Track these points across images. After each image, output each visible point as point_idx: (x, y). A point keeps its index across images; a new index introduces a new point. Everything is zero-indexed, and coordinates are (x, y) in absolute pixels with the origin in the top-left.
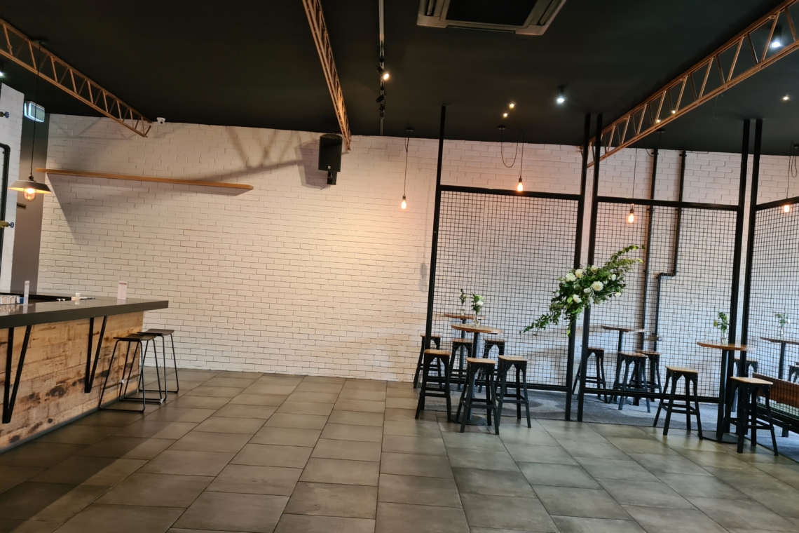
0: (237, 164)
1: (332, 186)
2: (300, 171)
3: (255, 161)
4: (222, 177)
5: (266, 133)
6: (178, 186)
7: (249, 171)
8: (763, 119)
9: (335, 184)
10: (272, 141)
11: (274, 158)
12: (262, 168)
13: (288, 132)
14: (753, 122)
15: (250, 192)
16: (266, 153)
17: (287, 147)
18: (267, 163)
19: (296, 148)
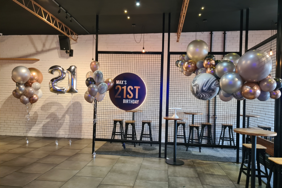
0: (33, 51)
1: (71, 57)
2: (58, 52)
3: (40, 49)
4: (27, 56)
5: (43, 37)
6: (10, 61)
7: (38, 53)
8: (249, 8)
9: (72, 56)
10: (46, 40)
11: (47, 47)
12: (43, 52)
13: (53, 36)
14: (245, 11)
15: (39, 62)
16: (44, 45)
17: (52, 42)
18: (44, 49)
19: (56, 42)
